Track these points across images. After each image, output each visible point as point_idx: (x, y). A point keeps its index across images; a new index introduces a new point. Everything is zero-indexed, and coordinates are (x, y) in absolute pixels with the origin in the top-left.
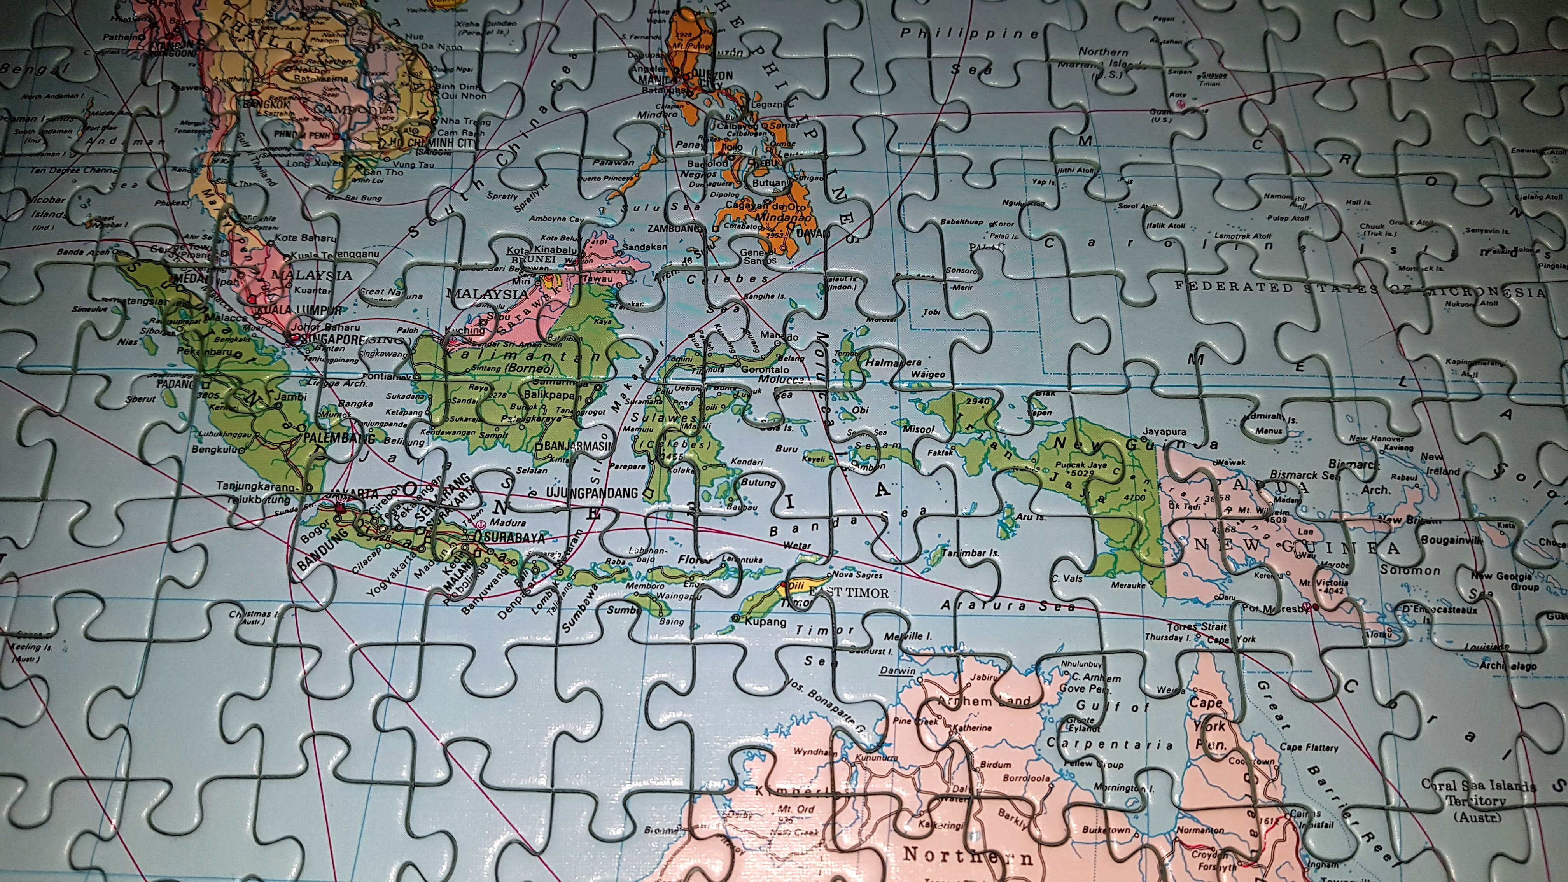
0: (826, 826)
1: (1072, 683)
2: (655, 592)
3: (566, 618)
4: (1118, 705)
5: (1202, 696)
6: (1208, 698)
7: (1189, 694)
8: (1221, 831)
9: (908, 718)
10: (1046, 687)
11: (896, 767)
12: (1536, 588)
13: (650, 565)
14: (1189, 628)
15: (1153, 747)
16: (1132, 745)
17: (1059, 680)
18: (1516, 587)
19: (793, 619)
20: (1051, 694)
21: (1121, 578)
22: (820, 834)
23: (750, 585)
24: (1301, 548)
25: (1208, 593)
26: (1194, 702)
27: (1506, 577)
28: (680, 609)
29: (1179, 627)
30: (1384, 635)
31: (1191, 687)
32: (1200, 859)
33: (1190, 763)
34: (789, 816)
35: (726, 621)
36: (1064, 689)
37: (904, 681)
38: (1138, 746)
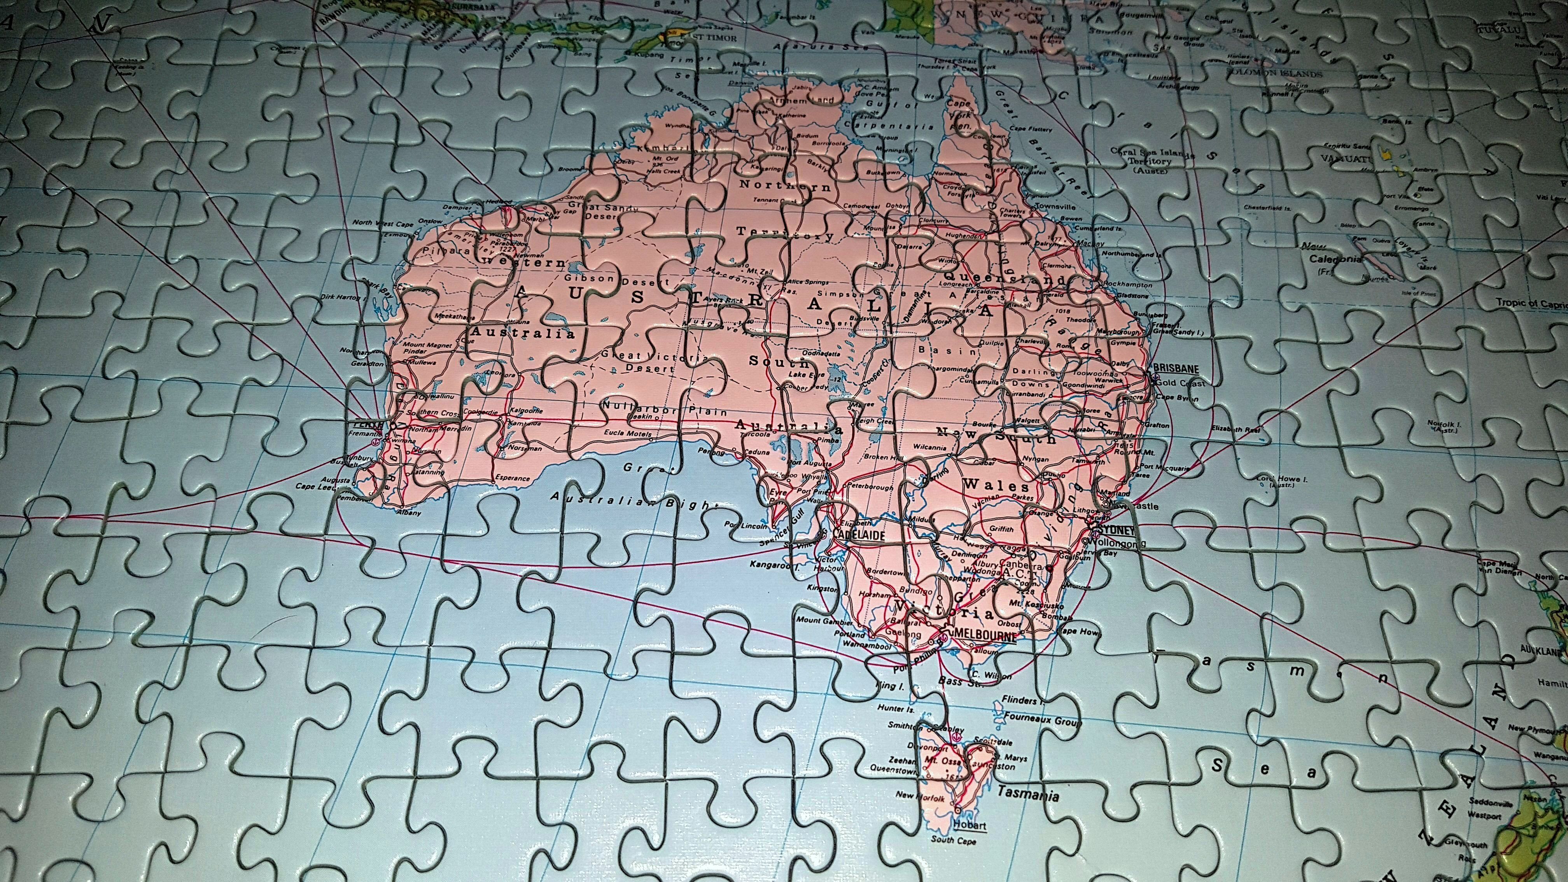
0: (685, 168)
1: (864, 91)
2: (571, 37)
3: (508, 52)
4: (896, 104)
5: (955, 100)
6: (960, 101)
7: (946, 98)
8: (965, 174)
9: (747, 108)
10: (846, 93)
11: (737, 135)
12: (1202, 45)
13: (568, 22)
14: (949, 61)
15: (920, 128)
16: (904, 126)
17: (854, 89)
18: (1188, 44)
19: (668, 54)
20: (849, 97)
21: (901, 33)
22: (681, 173)
23: (638, 35)
24: (1032, 17)
25: (966, 42)
26: (950, 103)
27: (1181, 38)
28: (589, 47)
29: (941, 61)
30: (1089, 68)
31: (948, 94)
32: (949, 190)
33: (945, 137)
34: (660, 162)
35: (621, 53)
36: (858, 94)
37: (745, 88)
38: (909, 127)
